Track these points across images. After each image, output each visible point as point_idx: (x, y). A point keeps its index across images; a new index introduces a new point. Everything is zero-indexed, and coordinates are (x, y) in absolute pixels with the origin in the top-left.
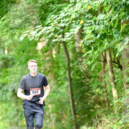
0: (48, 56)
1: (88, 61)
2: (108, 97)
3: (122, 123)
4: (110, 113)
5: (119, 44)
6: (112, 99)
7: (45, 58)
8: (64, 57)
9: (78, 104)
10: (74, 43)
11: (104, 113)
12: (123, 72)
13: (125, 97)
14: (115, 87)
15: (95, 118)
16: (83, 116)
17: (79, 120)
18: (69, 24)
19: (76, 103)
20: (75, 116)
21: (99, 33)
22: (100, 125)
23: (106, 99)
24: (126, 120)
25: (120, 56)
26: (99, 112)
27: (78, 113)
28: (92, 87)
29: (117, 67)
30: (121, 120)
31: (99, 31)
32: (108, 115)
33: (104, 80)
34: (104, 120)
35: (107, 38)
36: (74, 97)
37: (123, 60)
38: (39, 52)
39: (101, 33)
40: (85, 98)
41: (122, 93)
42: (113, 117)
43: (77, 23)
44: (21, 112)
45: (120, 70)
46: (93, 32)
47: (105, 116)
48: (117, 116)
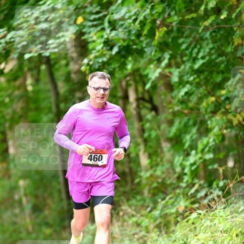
0: (19, 88)
2: (132, 165)
3: (158, 216)
4: (134, 195)
5: (152, 66)
6: (139, 169)
7: (13, 91)
8: (49, 91)
10: (67, 65)
11: (123, 196)
12: (159, 117)
13: (163, 165)
14: (146, 145)
21: (117, 43)
23: (127, 170)
24: (165, 210)
25: (154, 87)
30: (156, 210)
31: (116, 40)
32: (131, 200)
37: (160, 96)
39: (120, 44)
41: (157, 158)
42: (142, 202)
45: (153, 113)
46: (106, 43)
47: (125, 201)
48: (148, 201)
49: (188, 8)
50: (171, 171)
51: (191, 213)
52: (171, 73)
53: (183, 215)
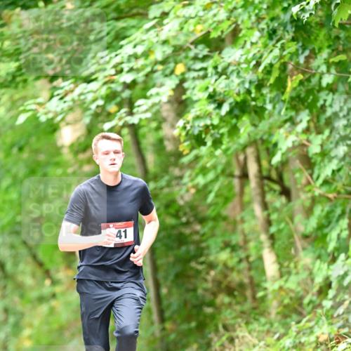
0: (89, 161)
1: (197, 175)
2: (253, 273)
3: (291, 346)
4: (257, 317)
5: (282, 131)
6: (264, 278)
7: (81, 167)
8: (133, 166)
9: (170, 293)
10: (158, 128)
11: (241, 317)
12: (291, 204)
13: (297, 273)
14: (273, 245)
15: (217, 331)
16: (184, 327)
17: (173, 336)
18: (147, 75)
19: (164, 291)
20: (161, 327)
21: (227, 99)
22: (230, 349)
23: (246, 281)
24: (300, 338)
25: (284, 163)
26: (227, 316)
27: (171, 318)
28: (208, 247)
29: (277, 193)
30: (288, 336)
31: (226, 93)
32: (252, 323)
33: (240, 227)
34: (243, 337)
35: (250, 113)
36: (161, 275)
37: (294, 174)
38: (65, 151)
39: (231, 100)
40: (189, 277)
41: (290, 263)
42: (267, 327)
43: (168, 72)
44: (15, 314)
45: (283, 199)
46: (211, 97)
47: (243, 325)
48: (276, 325)
49: (333, 48)
50: (309, 281)
51: (339, 342)
52: (308, 141)
53: (327, 345)
